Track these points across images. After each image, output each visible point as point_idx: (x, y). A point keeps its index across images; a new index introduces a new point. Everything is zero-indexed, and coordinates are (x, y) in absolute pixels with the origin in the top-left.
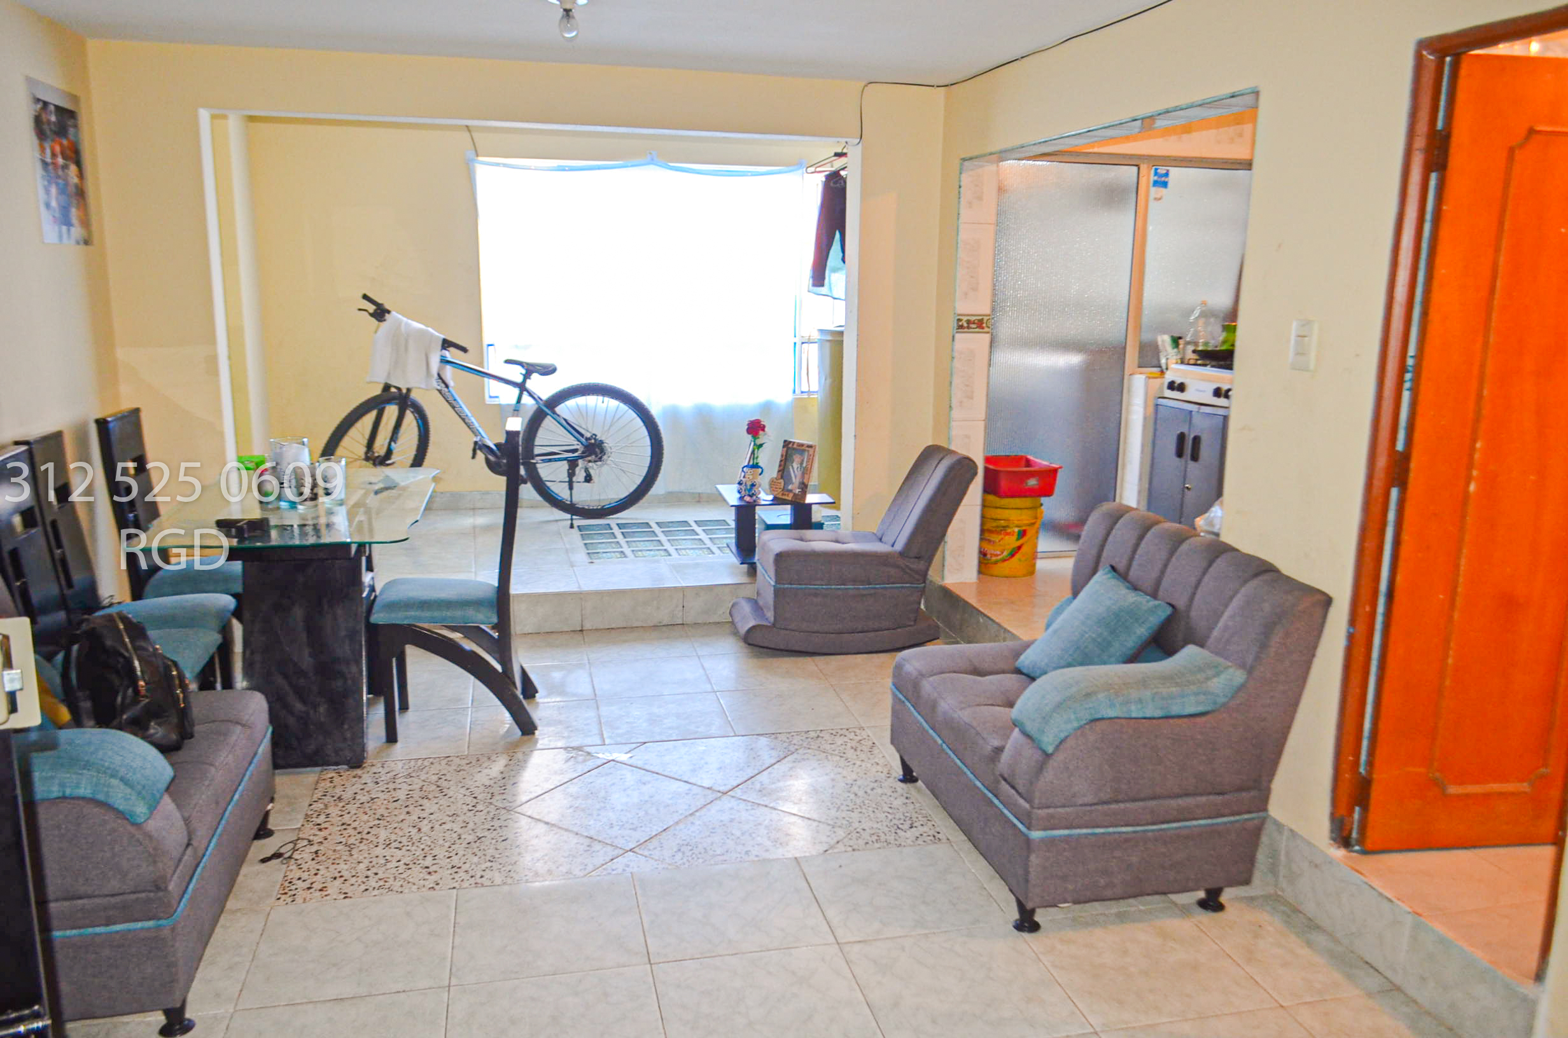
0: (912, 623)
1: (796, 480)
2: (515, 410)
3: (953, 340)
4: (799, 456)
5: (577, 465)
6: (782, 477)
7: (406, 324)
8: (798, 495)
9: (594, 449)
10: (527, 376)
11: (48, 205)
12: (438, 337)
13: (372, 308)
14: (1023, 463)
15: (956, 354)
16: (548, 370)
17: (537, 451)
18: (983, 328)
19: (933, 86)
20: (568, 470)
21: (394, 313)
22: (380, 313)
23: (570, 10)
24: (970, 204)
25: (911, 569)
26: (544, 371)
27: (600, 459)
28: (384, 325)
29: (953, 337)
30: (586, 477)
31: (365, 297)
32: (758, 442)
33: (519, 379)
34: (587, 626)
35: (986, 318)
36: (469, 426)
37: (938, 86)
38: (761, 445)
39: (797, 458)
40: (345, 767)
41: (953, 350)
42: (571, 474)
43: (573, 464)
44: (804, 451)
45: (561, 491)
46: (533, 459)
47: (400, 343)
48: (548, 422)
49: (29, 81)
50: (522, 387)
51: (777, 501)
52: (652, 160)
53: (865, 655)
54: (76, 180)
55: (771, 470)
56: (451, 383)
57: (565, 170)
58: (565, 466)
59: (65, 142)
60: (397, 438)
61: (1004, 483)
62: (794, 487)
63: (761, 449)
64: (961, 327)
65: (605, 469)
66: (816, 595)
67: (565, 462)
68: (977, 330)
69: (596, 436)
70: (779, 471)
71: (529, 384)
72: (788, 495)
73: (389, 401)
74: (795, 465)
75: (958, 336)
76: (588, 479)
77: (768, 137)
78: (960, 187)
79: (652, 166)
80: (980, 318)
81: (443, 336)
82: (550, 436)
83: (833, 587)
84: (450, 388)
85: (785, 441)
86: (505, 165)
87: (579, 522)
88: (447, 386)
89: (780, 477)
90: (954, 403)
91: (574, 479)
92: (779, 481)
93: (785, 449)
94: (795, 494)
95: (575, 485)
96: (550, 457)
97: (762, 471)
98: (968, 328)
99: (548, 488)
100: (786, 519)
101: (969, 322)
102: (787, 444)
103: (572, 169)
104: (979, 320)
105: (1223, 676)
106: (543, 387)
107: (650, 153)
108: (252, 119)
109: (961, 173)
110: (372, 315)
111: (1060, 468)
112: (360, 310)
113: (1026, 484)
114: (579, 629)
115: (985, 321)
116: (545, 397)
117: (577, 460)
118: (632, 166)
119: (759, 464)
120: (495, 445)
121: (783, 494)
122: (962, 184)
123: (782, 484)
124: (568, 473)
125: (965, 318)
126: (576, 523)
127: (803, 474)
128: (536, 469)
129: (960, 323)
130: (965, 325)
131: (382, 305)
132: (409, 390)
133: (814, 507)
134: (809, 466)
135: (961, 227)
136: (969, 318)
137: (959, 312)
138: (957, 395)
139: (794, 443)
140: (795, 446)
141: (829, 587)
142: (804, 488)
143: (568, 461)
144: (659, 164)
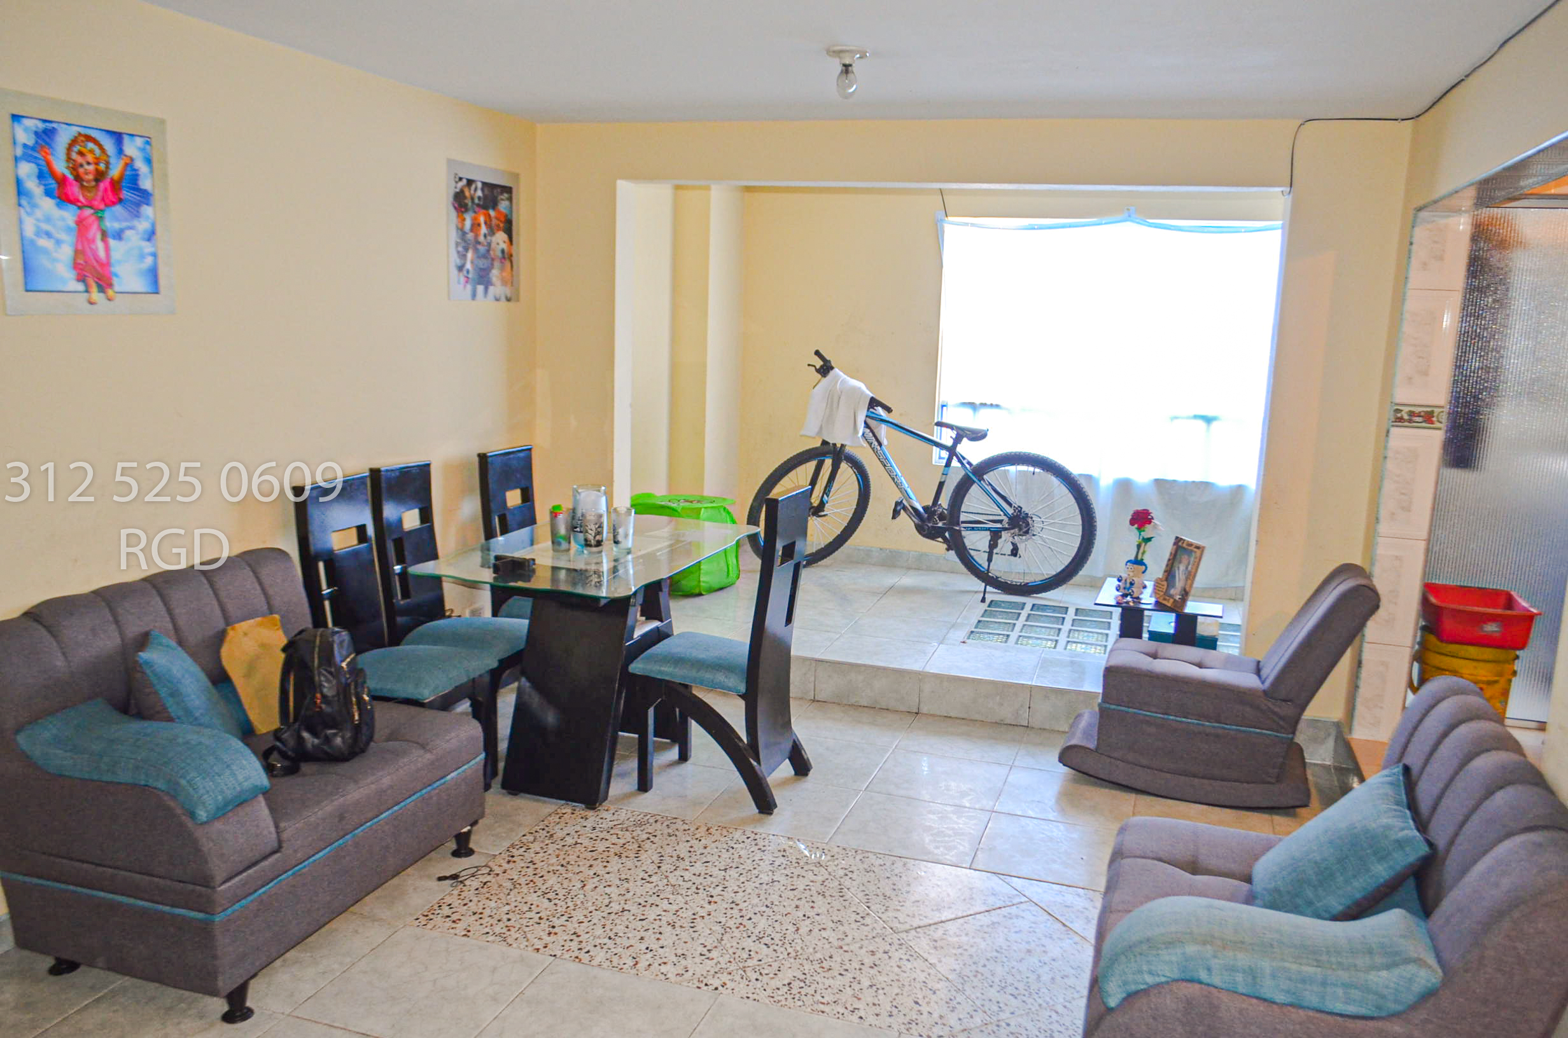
0: (1273, 780)
1: (1179, 583)
2: (943, 474)
3: (1387, 436)
4: (1186, 557)
5: (1001, 537)
6: (1167, 580)
7: (843, 381)
8: (1177, 601)
9: (1020, 522)
10: (957, 440)
11: (460, 268)
12: (869, 395)
13: (819, 363)
14: (1502, 600)
15: (1390, 454)
16: (977, 436)
17: (963, 517)
18: (1432, 423)
19: (1396, 120)
20: (990, 541)
21: (836, 370)
22: (825, 369)
23: (850, 65)
24: (1425, 265)
25: (1275, 713)
26: (974, 436)
27: (1027, 532)
28: (825, 381)
29: (1388, 432)
30: (1012, 551)
31: (817, 353)
32: (1146, 534)
33: (949, 443)
34: (925, 709)
35: (1437, 410)
36: (898, 485)
37: (1403, 120)
38: (1149, 539)
39: (1185, 559)
40: (583, 806)
41: (1386, 448)
42: (993, 545)
43: (996, 535)
44: (1192, 551)
45: (981, 559)
46: (958, 524)
47: (833, 400)
48: (975, 490)
49: (450, 162)
50: (952, 451)
51: (1160, 607)
52: (1129, 216)
53: (1205, 807)
54: (504, 246)
55: (1156, 567)
56: (885, 442)
57: (1034, 229)
58: (986, 536)
59: (492, 213)
60: (829, 491)
61: (1449, 624)
62: (1176, 592)
63: (1149, 544)
64: (1401, 419)
65: (1029, 543)
66: (1148, 723)
67: (988, 533)
68: (1424, 425)
69: (1021, 508)
70: (1165, 571)
71: (960, 449)
72: (1168, 601)
73: (824, 454)
74: (1182, 567)
75: (1394, 430)
76: (1015, 552)
77: (1245, 189)
78: (1411, 244)
79: (1128, 223)
80: (1429, 409)
81: (871, 395)
82: (976, 503)
83: (1171, 717)
84: (883, 447)
85: (1177, 538)
86: (973, 225)
87: (994, 594)
88: (880, 444)
89: (1164, 579)
90: (1383, 513)
91: (995, 551)
92: (1163, 583)
93: (1175, 547)
94: (1175, 600)
95: (995, 556)
96: (975, 525)
97: (1146, 568)
98: (1410, 421)
99: (972, 557)
100: (1170, 628)
101: (1412, 414)
102: (1178, 540)
103: (1041, 228)
104: (1427, 412)
105: (1396, 971)
106: (974, 453)
107: (1128, 209)
108: (749, 189)
109: (1413, 227)
110: (818, 371)
111: (1540, 614)
112: (809, 365)
113: (1482, 628)
114: (914, 711)
115: (1435, 414)
116: (975, 462)
117: (1001, 532)
118: (1105, 224)
119: (1144, 561)
120: (923, 508)
121: (1165, 599)
122: (1415, 240)
123: (1165, 587)
124: (990, 544)
125: (1406, 409)
126: (989, 598)
127: (1187, 579)
128: (961, 538)
129: (1399, 415)
130: (1406, 417)
131: (829, 361)
132: (842, 445)
133: (1199, 617)
134: (1193, 571)
135: (1409, 293)
136: (1412, 409)
137: (1397, 401)
138: (1387, 505)
139: (1184, 540)
140: (1184, 545)
141: (1166, 717)
142: (1185, 595)
143: (991, 531)
144: (1137, 221)
